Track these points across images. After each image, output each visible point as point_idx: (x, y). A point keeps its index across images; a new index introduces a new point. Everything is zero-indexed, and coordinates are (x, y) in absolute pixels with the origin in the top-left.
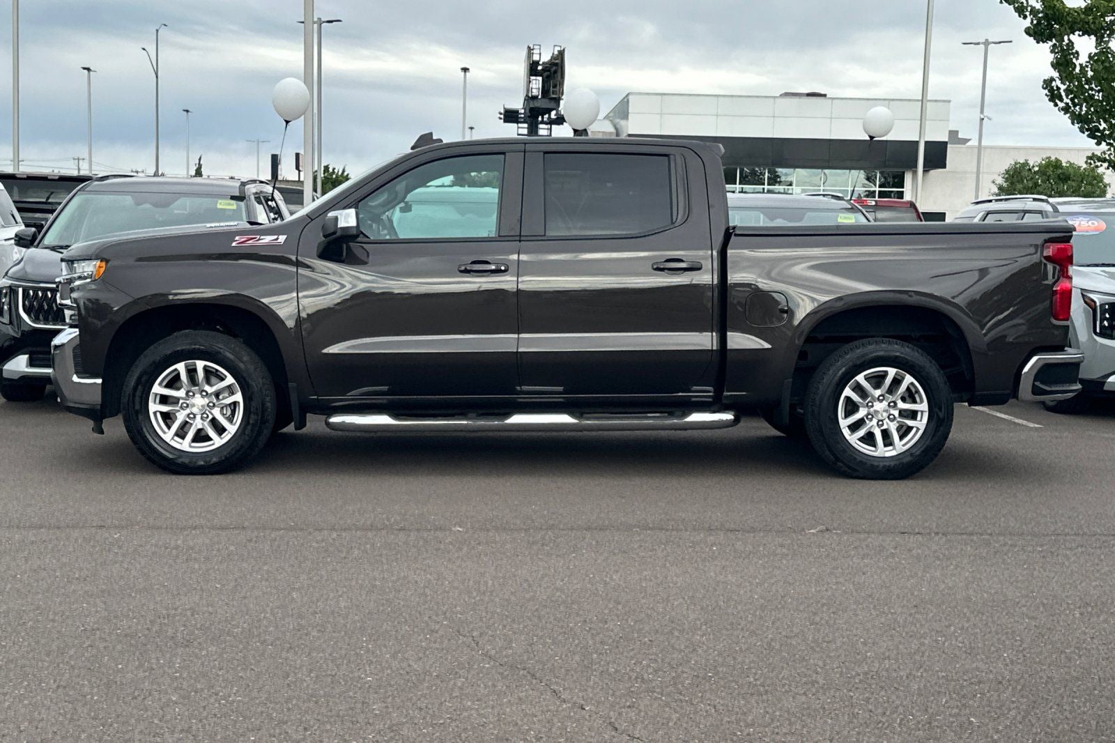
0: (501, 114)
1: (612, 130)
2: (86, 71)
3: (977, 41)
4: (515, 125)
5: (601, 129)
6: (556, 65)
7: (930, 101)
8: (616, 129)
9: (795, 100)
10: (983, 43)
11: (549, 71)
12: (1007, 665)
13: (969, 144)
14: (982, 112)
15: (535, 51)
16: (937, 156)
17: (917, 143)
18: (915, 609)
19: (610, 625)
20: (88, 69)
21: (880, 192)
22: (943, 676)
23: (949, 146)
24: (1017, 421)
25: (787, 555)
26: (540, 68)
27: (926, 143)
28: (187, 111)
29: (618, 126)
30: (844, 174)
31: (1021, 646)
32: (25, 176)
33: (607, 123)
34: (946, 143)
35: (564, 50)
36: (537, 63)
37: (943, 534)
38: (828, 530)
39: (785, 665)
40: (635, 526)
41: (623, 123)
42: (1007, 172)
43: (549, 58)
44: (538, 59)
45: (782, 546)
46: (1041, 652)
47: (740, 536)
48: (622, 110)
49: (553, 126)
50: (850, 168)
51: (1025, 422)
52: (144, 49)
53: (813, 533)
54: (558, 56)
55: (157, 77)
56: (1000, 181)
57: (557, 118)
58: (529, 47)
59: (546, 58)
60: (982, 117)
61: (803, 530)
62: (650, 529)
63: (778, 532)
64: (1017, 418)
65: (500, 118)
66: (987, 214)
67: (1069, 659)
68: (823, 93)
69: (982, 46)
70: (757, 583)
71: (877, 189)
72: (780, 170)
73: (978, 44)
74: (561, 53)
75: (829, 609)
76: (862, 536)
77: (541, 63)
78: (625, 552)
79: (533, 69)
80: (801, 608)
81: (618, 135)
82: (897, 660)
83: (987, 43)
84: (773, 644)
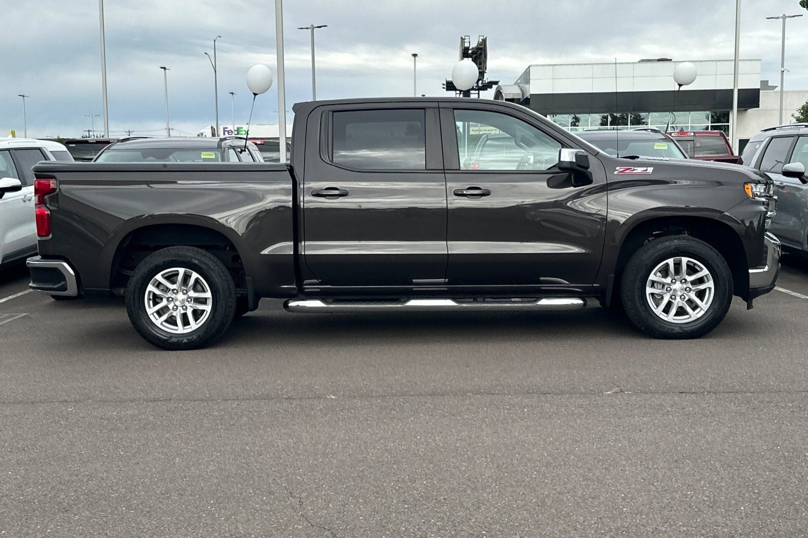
0: (444, 85)
1: (520, 92)
2: (163, 69)
3: (777, 16)
4: (454, 92)
5: (511, 91)
6: (481, 49)
7: (741, 60)
8: (522, 91)
9: (649, 64)
10: (781, 17)
11: (476, 53)
12: (742, 518)
13: (776, 89)
14: (783, 66)
15: (466, 41)
16: (750, 99)
17: (732, 91)
18: (675, 464)
19: (417, 485)
20: (165, 68)
21: (711, 126)
22: (684, 531)
23: (761, 91)
24: (793, 294)
25: (582, 415)
26: (470, 52)
27: (739, 90)
28: (233, 93)
29: (523, 89)
30: (685, 115)
31: (758, 499)
32: (95, 141)
33: (516, 87)
34: (759, 90)
35: (486, 38)
36: (468, 49)
37: (714, 393)
38: (622, 391)
39: (550, 522)
40: (469, 392)
41: (526, 86)
42: (803, 108)
43: (476, 45)
44: (468, 46)
45: (581, 406)
46: (773, 505)
47: (549, 399)
48: (526, 77)
49: (480, 92)
50: (690, 111)
51: (798, 295)
52: (206, 54)
53: (609, 394)
54: (482, 43)
55: (215, 72)
56: (798, 114)
57: (483, 86)
58: (462, 38)
59: (474, 45)
60: (783, 70)
61: (601, 392)
62: (480, 393)
63: (581, 393)
64: (794, 291)
65: (444, 88)
66: (772, 138)
67: (797, 511)
68: (669, 58)
69: (781, 20)
70: (550, 441)
71: (710, 124)
72: (643, 114)
73: (778, 18)
74: (484, 41)
75: (603, 465)
76: (648, 396)
77: (470, 48)
78: (453, 415)
79: (465, 54)
80: (580, 464)
81: (523, 95)
82: (647, 515)
83: (784, 17)
84: (546, 500)
